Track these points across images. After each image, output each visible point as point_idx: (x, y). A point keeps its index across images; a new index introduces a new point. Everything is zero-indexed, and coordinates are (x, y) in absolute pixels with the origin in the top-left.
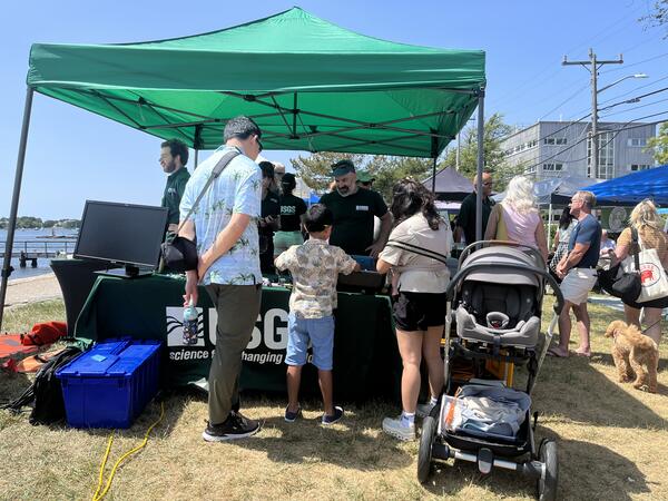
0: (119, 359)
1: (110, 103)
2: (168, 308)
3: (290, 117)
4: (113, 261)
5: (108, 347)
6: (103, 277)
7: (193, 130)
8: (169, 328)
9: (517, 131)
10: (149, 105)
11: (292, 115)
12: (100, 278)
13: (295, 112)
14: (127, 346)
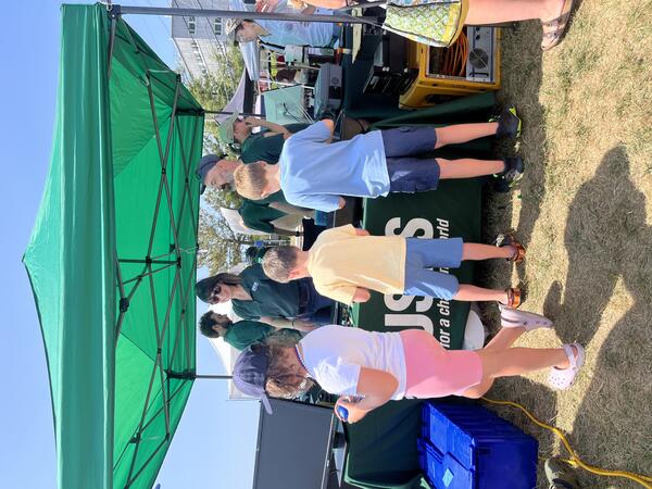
0: (449, 453)
1: (137, 476)
4: (327, 463)
5: (432, 467)
6: (346, 477)
7: (173, 381)
9: (182, 62)
10: (141, 430)
11: (152, 265)
12: (347, 479)
13: (148, 261)
14: (432, 444)
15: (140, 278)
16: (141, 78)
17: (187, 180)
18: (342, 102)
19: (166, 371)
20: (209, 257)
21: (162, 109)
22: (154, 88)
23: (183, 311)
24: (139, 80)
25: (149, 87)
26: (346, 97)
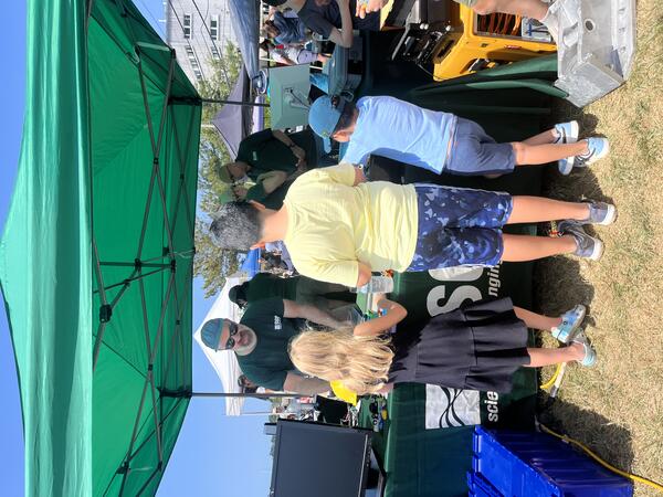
2: (428, 427)
3: (144, 270)
7: (167, 400)
8: (456, 424)
10: (130, 458)
11: (143, 268)
13: (138, 264)
15: (126, 282)
16: (129, 54)
17: (182, 177)
18: (363, 78)
19: (159, 389)
20: (204, 267)
21: (155, 95)
22: (144, 67)
23: (178, 322)
24: (127, 57)
25: (139, 66)
26: (368, 72)
